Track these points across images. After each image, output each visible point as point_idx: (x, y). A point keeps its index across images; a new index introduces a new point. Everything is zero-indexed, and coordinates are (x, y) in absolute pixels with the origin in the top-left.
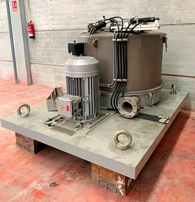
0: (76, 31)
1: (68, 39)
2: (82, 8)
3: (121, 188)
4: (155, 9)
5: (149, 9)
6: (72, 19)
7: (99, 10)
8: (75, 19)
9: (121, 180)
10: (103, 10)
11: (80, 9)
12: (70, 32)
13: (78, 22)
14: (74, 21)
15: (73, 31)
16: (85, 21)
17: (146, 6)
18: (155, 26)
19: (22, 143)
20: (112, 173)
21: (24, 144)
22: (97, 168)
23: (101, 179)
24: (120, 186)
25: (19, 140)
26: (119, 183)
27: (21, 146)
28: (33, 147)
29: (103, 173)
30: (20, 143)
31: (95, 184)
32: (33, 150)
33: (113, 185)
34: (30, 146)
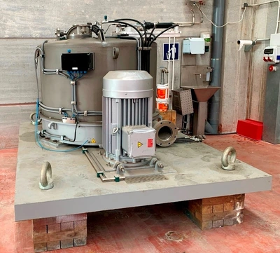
3: (240, 215)
5: (87, 16)
9: (240, 205)
18: (177, 32)
19: (52, 240)
20: (229, 202)
21: (58, 238)
22: (210, 205)
23: (215, 218)
24: (238, 214)
25: (44, 235)
26: (237, 209)
27: (48, 246)
28: (85, 232)
29: (218, 209)
30: (45, 241)
31: (207, 229)
32: (84, 239)
33: (230, 217)
34: (76, 234)
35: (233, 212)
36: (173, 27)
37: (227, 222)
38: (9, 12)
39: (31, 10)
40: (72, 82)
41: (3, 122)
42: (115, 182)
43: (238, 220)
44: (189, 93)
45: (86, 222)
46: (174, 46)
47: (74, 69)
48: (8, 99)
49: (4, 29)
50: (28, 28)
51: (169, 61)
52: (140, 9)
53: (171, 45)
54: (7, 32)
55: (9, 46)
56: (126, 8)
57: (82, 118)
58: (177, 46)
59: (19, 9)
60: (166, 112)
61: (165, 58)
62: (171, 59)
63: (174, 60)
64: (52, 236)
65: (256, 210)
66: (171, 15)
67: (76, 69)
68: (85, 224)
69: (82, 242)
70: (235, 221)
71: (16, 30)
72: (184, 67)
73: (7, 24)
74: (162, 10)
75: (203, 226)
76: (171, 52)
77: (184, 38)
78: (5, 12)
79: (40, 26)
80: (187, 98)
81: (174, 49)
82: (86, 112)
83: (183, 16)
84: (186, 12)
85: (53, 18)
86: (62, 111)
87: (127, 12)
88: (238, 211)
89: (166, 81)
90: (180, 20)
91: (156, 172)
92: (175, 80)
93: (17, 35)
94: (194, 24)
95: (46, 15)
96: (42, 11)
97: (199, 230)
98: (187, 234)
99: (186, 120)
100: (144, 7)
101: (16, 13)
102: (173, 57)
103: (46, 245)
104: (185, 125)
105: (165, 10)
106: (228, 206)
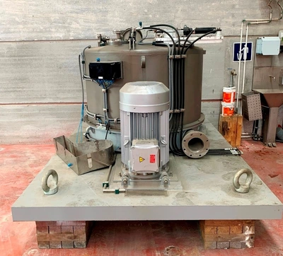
0: (25, 43)
1: (11, 56)
2: (37, 5)
3: (249, 240)
4: (158, 16)
5: (151, 16)
6: (18, 23)
7: (71, 12)
8: (25, 23)
9: (249, 230)
10: (77, 13)
11: (33, 8)
12: (13, 45)
13: (31, 30)
14: (21, 26)
15: (22, 43)
16: (45, 28)
17: (146, 11)
18: (219, 38)
19: (53, 239)
20: (237, 225)
21: (58, 238)
22: (214, 226)
23: (219, 239)
24: (247, 238)
25: (46, 235)
26: (246, 233)
27: (51, 244)
28: (84, 237)
29: (223, 231)
30: (48, 240)
31: (211, 249)
32: (84, 242)
33: (237, 240)
34: (75, 237)
35: (240, 235)
36: (215, 32)
37: (233, 245)
38: (74, 15)
39: (94, 12)
40: (103, 90)
41: (70, 119)
42: (114, 194)
43: (248, 244)
44: (258, 97)
45: (84, 227)
46: (246, 46)
47: (100, 78)
48: (74, 98)
49: (69, 31)
50: (91, 29)
51: (240, 62)
52: (209, 7)
53: (243, 45)
54: (72, 34)
55: (74, 47)
56: (192, 5)
57: (113, 125)
58: (249, 45)
59: (82, 11)
60: (231, 117)
61: (236, 59)
62: (242, 59)
63: (245, 61)
64: (54, 236)
65: (279, 235)
66: (245, 11)
67: (102, 78)
68: (84, 229)
69: (81, 245)
70: (244, 245)
71: (80, 32)
72: (257, 68)
73: (72, 26)
74: (233, 6)
75: (206, 245)
76: (242, 52)
77: (258, 37)
78: (69, 14)
79: (104, 28)
80: (255, 103)
81: (246, 49)
82: (115, 120)
83: (258, 12)
84: (262, 8)
85: (115, 19)
86: (97, 117)
87: (193, 9)
88: (247, 235)
89: (235, 83)
90: (255, 16)
91: (162, 187)
92: (246, 82)
93: (81, 37)
94: (270, 21)
95: (109, 16)
96: (105, 12)
97: (201, 248)
98: (187, 251)
99: (257, 126)
100: (213, 4)
101: (80, 15)
102: (245, 57)
103: (48, 243)
104: (256, 130)
105: (237, 7)
106: (234, 229)
